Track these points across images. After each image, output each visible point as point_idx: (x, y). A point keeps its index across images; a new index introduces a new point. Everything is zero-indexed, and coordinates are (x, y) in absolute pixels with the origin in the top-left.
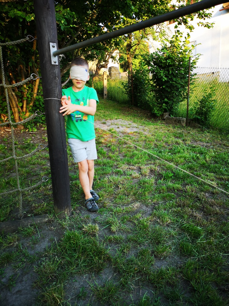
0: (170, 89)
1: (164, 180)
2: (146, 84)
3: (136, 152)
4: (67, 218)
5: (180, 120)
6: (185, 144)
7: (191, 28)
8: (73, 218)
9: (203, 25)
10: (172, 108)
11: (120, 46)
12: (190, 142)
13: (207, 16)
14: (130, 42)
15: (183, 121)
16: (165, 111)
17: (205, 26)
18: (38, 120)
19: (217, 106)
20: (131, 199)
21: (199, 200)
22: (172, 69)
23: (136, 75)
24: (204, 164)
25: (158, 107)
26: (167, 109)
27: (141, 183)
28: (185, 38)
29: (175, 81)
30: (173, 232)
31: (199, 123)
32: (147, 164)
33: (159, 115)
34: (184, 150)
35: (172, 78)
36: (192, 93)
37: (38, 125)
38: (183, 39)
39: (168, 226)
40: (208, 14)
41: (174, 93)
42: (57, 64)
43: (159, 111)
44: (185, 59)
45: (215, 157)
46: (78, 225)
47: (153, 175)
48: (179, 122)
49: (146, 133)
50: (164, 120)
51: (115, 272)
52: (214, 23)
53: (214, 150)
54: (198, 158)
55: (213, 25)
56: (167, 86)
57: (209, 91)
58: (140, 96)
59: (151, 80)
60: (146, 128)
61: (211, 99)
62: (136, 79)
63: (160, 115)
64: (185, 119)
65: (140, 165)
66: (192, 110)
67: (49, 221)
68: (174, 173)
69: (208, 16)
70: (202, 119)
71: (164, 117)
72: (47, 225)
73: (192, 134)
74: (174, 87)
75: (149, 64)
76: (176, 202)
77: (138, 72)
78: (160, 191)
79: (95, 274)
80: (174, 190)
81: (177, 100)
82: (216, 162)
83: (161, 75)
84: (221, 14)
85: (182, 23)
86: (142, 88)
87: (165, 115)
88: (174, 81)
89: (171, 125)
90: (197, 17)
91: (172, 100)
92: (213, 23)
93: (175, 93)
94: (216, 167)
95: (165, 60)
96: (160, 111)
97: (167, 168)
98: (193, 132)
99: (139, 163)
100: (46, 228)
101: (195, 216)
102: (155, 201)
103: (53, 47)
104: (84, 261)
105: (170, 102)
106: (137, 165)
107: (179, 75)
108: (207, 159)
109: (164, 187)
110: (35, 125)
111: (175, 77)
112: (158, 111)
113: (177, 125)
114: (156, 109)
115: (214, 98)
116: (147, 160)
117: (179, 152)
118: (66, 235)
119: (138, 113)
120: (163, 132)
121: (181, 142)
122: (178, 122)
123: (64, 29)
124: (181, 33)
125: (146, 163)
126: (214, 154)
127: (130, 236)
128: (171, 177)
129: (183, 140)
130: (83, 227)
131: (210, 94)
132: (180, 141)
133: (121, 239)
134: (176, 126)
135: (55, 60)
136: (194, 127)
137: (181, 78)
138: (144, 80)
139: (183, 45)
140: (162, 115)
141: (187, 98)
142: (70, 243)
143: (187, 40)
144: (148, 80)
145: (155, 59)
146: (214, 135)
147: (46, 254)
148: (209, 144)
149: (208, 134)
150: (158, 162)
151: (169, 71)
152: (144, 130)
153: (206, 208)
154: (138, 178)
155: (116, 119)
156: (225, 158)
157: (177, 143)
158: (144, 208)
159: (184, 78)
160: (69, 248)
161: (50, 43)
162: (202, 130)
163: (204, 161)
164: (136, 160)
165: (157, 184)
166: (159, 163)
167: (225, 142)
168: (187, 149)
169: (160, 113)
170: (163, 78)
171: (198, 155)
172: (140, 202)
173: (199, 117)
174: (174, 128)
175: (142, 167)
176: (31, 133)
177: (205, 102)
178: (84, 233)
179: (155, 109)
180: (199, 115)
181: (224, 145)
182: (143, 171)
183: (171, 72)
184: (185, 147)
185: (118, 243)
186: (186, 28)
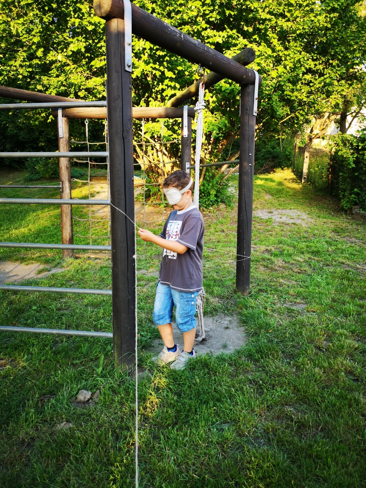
10: (364, 200)
16: (356, 204)
25: (347, 198)
26: (358, 202)
33: (346, 208)
50: (352, 214)
56: (360, 174)
63: (349, 208)
71: (352, 211)
87: (355, 209)
96: (349, 203)
105: (363, 194)
112: (347, 202)
114: (345, 201)
140: (351, 209)
155: (291, 209)
169: (349, 205)
170: (351, 165)
179: (343, 200)
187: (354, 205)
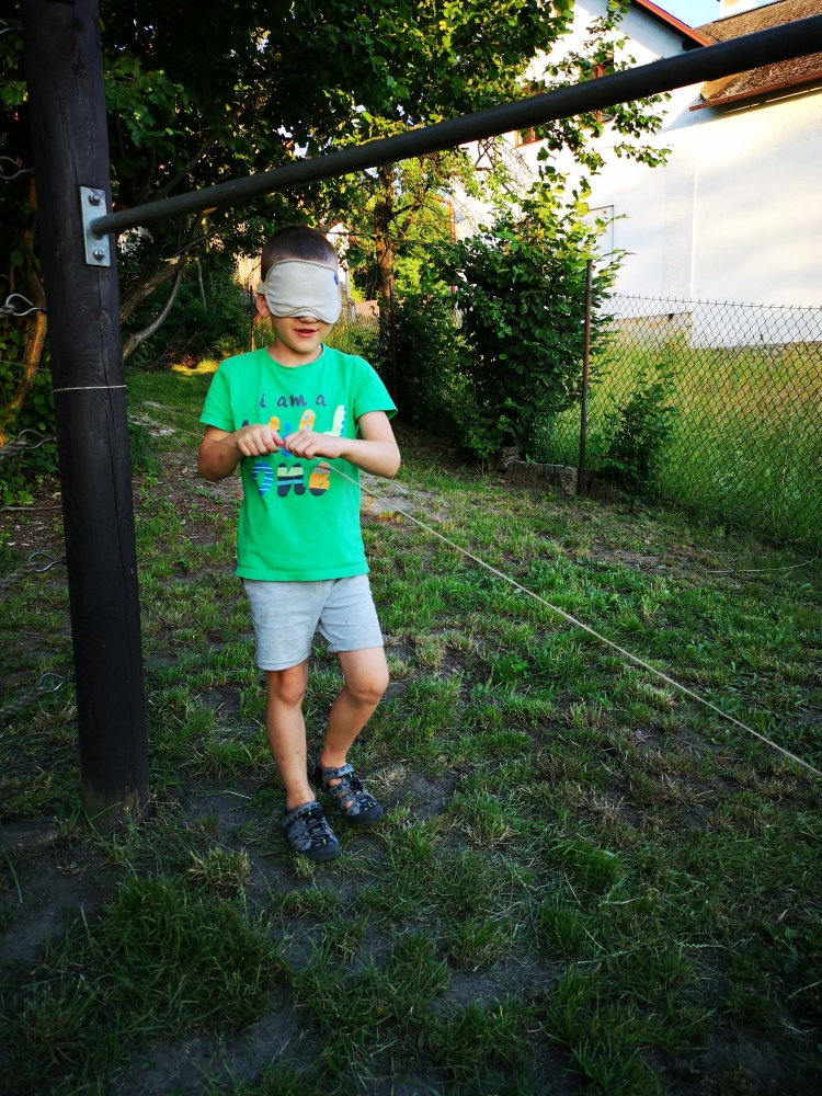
0: (525, 364)
1: (494, 684)
2: (443, 345)
3: (400, 584)
4: (132, 828)
5: (558, 475)
6: (574, 558)
7: (593, 162)
8: (154, 829)
9: (633, 154)
10: (529, 430)
11: (351, 212)
12: (588, 551)
13: (646, 126)
14: (388, 199)
15: (568, 477)
16: (508, 440)
17: (641, 158)
18: (40, 462)
19: (681, 428)
20: (374, 755)
21: (613, 753)
22: (531, 299)
23: (406, 312)
24: (633, 628)
25: (482, 425)
26: (514, 435)
27: (414, 697)
28: (575, 193)
29: (541, 341)
30: (518, 872)
31: (621, 486)
32: (438, 629)
33: (485, 455)
34: (566, 578)
35: (529, 329)
36: (597, 382)
37: (41, 481)
38: (566, 197)
39: (502, 848)
40: (651, 117)
41: (536, 378)
42: (106, 262)
43: (485, 440)
44: (572, 265)
45: (673, 603)
46: (173, 853)
47: (459, 667)
48: (555, 479)
49: (438, 518)
50: (504, 471)
51: (302, 1026)
52: (670, 151)
53: (670, 579)
54: (614, 607)
55: (667, 156)
56: (512, 357)
57: (653, 377)
58: (420, 387)
59: (458, 332)
60: (440, 500)
61: (658, 404)
62: (405, 326)
63: (490, 454)
64: (574, 470)
65: (413, 630)
66: (597, 439)
67: (62, 844)
68: (531, 661)
69: (650, 125)
70: (630, 471)
71: (502, 463)
72: (53, 856)
73: (597, 524)
74: (537, 358)
75: (453, 278)
76: (534, 763)
77: (413, 301)
78: (479, 723)
79: (226, 1038)
80: (529, 720)
81: (548, 403)
82: (674, 622)
83: (491, 317)
84: (696, 121)
85: (565, 144)
86: (428, 359)
87: (507, 456)
88: (537, 340)
89: (525, 492)
90: (614, 128)
91: (532, 404)
92: (665, 151)
93: (542, 383)
94: (673, 639)
95: (504, 265)
96: (489, 439)
97: (507, 643)
98: (601, 516)
99: (408, 625)
100: (50, 869)
101: (597, 813)
102: (460, 758)
103: (91, 202)
104: (189, 989)
105: (525, 412)
106: (400, 631)
107: (553, 319)
108: (646, 611)
109: (494, 710)
110: (28, 481)
111: (539, 324)
112: (481, 439)
113: (547, 489)
114: (476, 434)
115: (670, 401)
116: (439, 614)
117: (551, 585)
118: (124, 892)
119: (412, 446)
120: (496, 513)
121: (559, 550)
122: (552, 483)
123: (142, 140)
124: (561, 177)
125: (433, 622)
126: (667, 592)
127: (365, 890)
128: (521, 674)
129: (567, 545)
130: (192, 861)
131: (657, 388)
132: (555, 546)
133: (331, 904)
134: (544, 493)
135: (97, 250)
136: (606, 500)
137: (561, 330)
138: (435, 331)
139: (567, 217)
140: (497, 457)
141: (582, 400)
142: (138, 924)
143: (581, 201)
144: (447, 332)
145: (471, 260)
146: (669, 528)
147: (45, 966)
148: (652, 560)
149: (649, 524)
150: (475, 621)
151: (519, 304)
152: (430, 505)
153: (636, 784)
154: (405, 677)
156: (704, 609)
157: (546, 554)
158: (421, 785)
159: (572, 329)
160: (133, 944)
161: (82, 189)
162: (631, 511)
163: (635, 618)
164: (398, 612)
165: (469, 699)
166: (479, 622)
167: (705, 553)
168: (579, 576)
169: (490, 447)
170: (501, 329)
171: (616, 596)
172: (405, 764)
173: (621, 466)
174: (538, 500)
175: (420, 637)
176: (13, 509)
177: (642, 416)
178: (193, 884)
179: (471, 432)
180: (622, 456)
181: (703, 562)
182: (422, 653)
183: (525, 307)
184: (572, 569)
185: (318, 919)
186: (577, 161)
187: (503, 445)
